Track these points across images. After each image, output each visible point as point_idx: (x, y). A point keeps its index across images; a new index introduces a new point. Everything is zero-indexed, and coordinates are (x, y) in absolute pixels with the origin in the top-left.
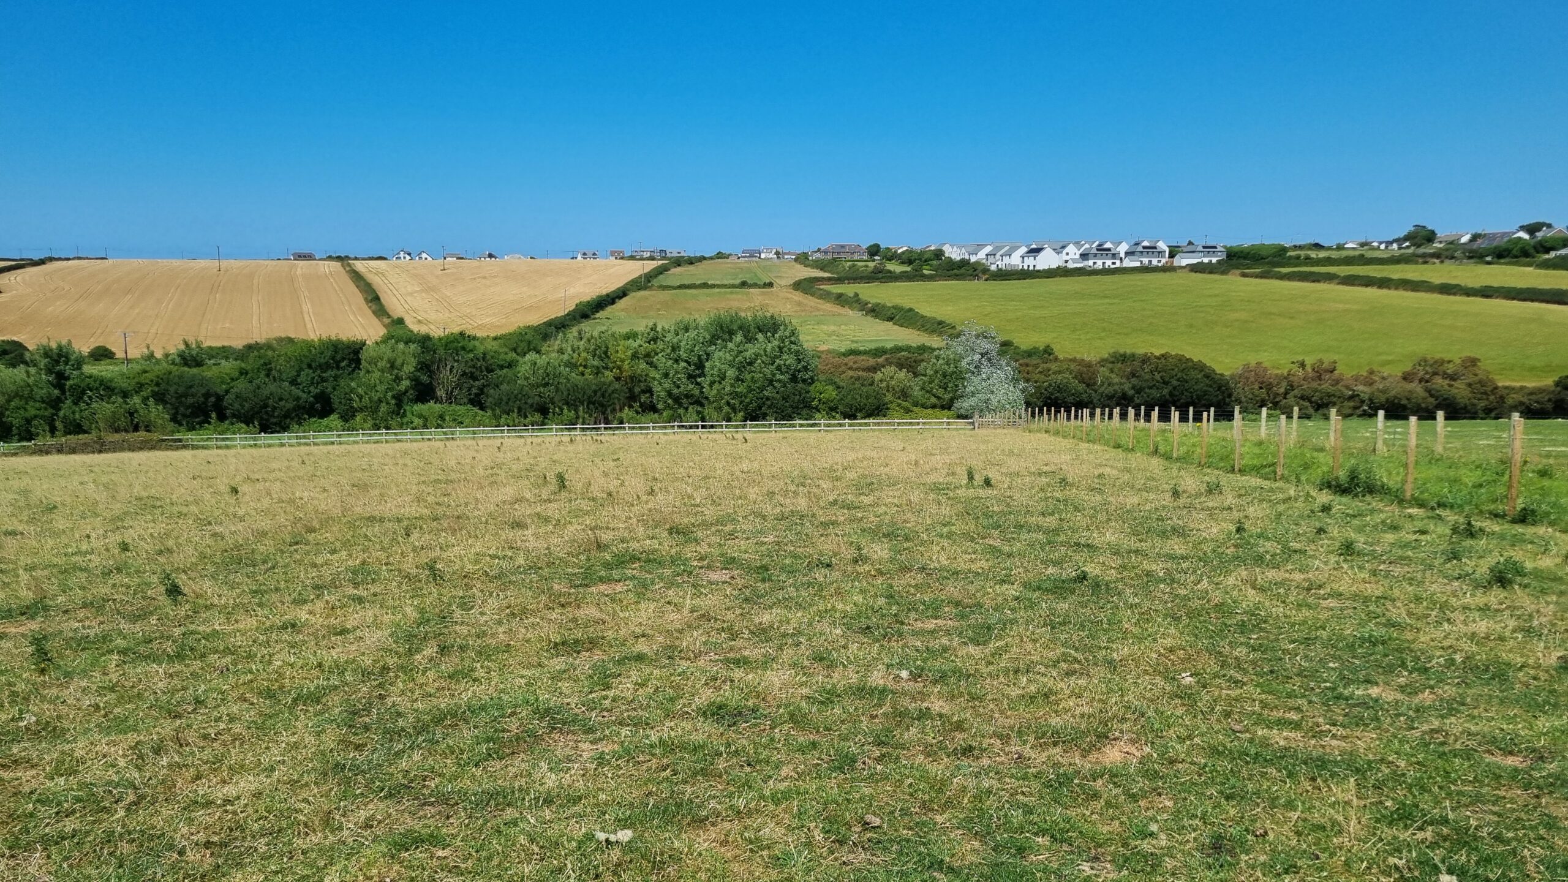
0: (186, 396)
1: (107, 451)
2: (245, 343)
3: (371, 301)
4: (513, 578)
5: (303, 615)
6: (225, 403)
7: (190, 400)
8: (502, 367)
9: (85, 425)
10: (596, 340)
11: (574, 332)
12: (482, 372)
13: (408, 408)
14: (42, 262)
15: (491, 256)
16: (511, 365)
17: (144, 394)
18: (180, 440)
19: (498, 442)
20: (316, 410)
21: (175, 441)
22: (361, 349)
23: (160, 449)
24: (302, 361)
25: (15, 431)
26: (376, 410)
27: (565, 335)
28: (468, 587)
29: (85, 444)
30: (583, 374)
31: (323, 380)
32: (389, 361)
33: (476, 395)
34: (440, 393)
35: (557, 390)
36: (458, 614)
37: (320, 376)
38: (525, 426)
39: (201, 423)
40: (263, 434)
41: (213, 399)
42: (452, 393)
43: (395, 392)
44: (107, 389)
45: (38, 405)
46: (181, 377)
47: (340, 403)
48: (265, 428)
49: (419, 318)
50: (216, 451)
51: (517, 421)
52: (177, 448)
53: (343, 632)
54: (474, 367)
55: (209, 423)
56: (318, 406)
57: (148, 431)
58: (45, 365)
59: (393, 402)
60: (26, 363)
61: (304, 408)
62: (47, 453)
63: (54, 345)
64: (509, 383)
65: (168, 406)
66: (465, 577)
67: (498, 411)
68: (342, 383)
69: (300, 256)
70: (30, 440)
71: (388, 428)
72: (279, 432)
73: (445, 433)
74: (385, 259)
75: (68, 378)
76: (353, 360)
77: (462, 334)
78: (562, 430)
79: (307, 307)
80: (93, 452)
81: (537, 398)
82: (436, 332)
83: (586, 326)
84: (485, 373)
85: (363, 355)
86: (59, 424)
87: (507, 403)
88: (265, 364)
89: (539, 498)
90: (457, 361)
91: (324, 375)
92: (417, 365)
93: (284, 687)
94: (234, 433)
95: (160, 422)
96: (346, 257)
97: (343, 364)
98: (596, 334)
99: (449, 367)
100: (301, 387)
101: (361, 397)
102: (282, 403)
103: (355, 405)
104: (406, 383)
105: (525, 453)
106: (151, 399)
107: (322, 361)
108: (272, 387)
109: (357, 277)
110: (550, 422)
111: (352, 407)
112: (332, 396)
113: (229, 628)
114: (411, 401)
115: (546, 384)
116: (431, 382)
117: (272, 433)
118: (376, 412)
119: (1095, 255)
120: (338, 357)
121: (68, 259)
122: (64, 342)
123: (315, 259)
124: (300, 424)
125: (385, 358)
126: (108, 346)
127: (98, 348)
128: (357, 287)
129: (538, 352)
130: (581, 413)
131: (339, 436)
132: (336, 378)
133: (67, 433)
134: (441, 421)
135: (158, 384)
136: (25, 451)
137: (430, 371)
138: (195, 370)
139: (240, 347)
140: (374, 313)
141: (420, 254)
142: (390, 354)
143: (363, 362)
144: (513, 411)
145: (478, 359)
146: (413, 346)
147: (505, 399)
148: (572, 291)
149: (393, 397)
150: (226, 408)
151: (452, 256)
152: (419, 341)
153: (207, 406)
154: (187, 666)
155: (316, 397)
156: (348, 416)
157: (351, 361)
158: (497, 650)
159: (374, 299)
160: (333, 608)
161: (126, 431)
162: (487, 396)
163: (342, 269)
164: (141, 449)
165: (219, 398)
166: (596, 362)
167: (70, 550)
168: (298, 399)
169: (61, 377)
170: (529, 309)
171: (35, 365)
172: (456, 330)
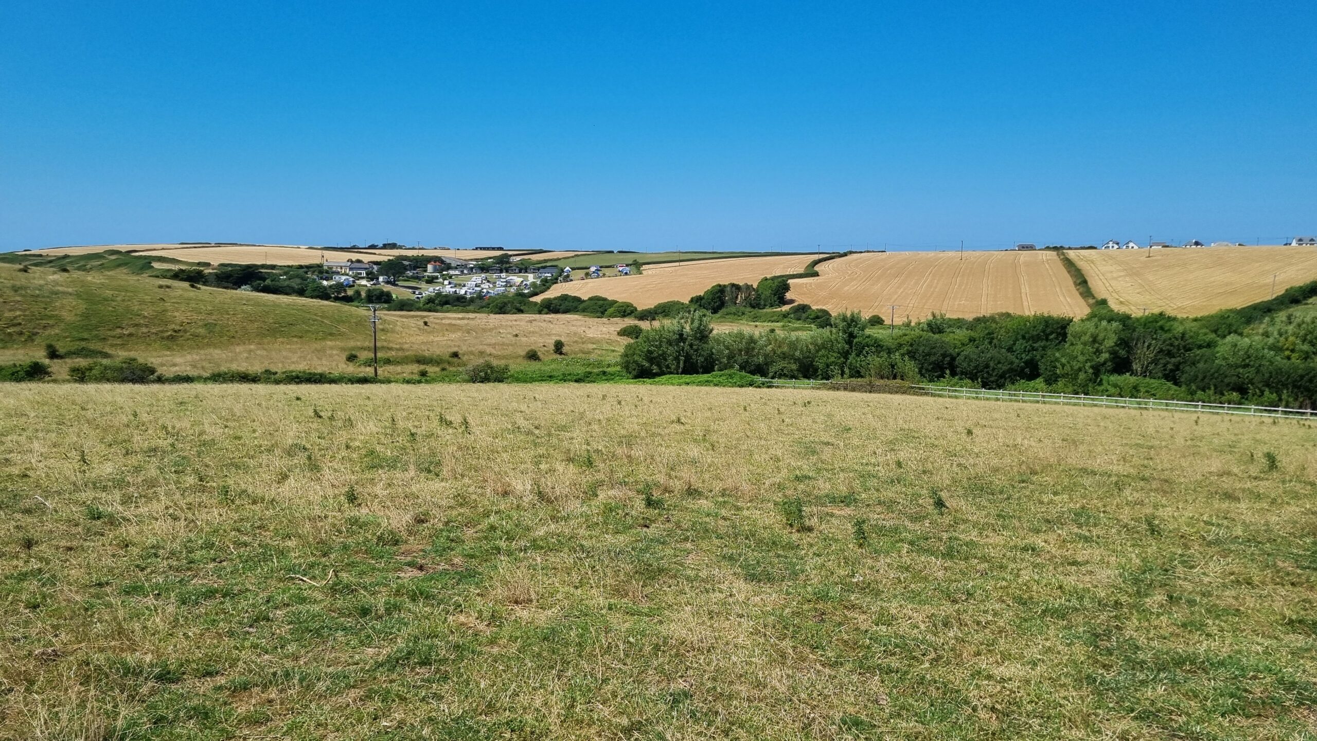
0: (929, 354)
1: (875, 392)
2: (974, 316)
3: (1080, 284)
4: (1233, 547)
5: (1039, 542)
6: (957, 363)
7: (933, 359)
8: (1200, 347)
9: (863, 371)
10: (1308, 325)
11: (1282, 316)
12: (1179, 350)
13: (1104, 377)
14: (845, 255)
15: (1197, 244)
16: (1209, 345)
17: (902, 351)
18: (923, 389)
19: (1194, 417)
20: (1026, 374)
21: (920, 388)
22: (1068, 324)
23: (909, 394)
24: (1018, 334)
25: (820, 372)
26: (1076, 378)
27: (1272, 319)
28: (1186, 547)
29: (861, 385)
30: (1289, 358)
31: (1033, 349)
32: (1092, 336)
33: (1171, 370)
34: (1136, 366)
35: (1258, 372)
36: (1180, 570)
37: (1031, 346)
38: (1221, 403)
39: (938, 377)
40: (983, 390)
41: (948, 359)
42: (1147, 367)
43: (1094, 363)
44: (878, 346)
45: (835, 355)
46: (928, 340)
47: (1046, 369)
48: (985, 385)
49: (1121, 299)
50: (947, 400)
51: (1212, 398)
52: (921, 395)
53: (1074, 563)
54: (1171, 345)
55: (944, 377)
56: (1027, 370)
57: (903, 380)
58: (843, 327)
59: (1091, 371)
60: (831, 326)
61: (1016, 370)
62: (838, 389)
63: (849, 314)
64: (1206, 361)
65: (917, 362)
66: (1182, 537)
67: (1194, 387)
68: (1049, 352)
69: (1023, 247)
70: (827, 379)
71: (1086, 394)
72: (995, 389)
73: (1139, 403)
74: (1095, 248)
75: (855, 337)
76: (1060, 333)
77: (1161, 314)
78: (1261, 411)
79: (1025, 289)
80: (866, 392)
81: (1234, 378)
82: (1136, 313)
83: (1298, 312)
84: (1182, 351)
85: (1070, 330)
86: (847, 370)
87: (1202, 380)
88: (989, 334)
89: (1247, 475)
90: (1156, 339)
91: (1035, 345)
92: (1117, 341)
93: (1033, 598)
94: (961, 386)
95: (911, 373)
96: (1061, 247)
97: (1052, 337)
98: (1308, 319)
99: (1146, 344)
100: (1015, 354)
101: (1063, 366)
102: (1000, 366)
103: (1058, 372)
104: (1105, 356)
105: (1225, 429)
106: (907, 357)
107: (1035, 333)
108: (993, 352)
109: (1069, 264)
110: (1246, 402)
111: (1056, 374)
112: (1039, 363)
113: (982, 542)
114: (1108, 372)
115: (1247, 366)
116: (1128, 357)
117: (989, 389)
118: (1076, 379)
120: (1048, 331)
121: (861, 252)
122: (856, 311)
123: (1035, 250)
124: (1013, 383)
125: (1089, 334)
126: (881, 316)
127: (874, 316)
128: (1069, 272)
129: (1241, 334)
130: (1284, 397)
131: (1043, 396)
132: (1044, 348)
133: (851, 376)
134: (1134, 392)
135: (911, 345)
136: (825, 387)
137: (1129, 347)
138: (937, 336)
139: (971, 319)
140: (1081, 294)
141: (1128, 243)
142: (1092, 330)
143: (1069, 335)
144: (1209, 388)
145: (1177, 339)
146: (1115, 324)
147: (1200, 376)
148: (1281, 277)
149: (1092, 367)
150: (957, 367)
151: (1157, 244)
152: (1120, 321)
153: (944, 364)
154: (956, 563)
155: (1026, 363)
156: (1051, 381)
157: (1059, 334)
158: (1226, 611)
159: (1082, 283)
160: (1064, 541)
161: (888, 378)
162: (1183, 372)
163: (1056, 258)
164: (897, 392)
165: (953, 359)
166: (1306, 347)
167: (864, 461)
168: (1012, 363)
169: (852, 336)
170: (1233, 293)
171: (836, 327)
172: (1156, 311)
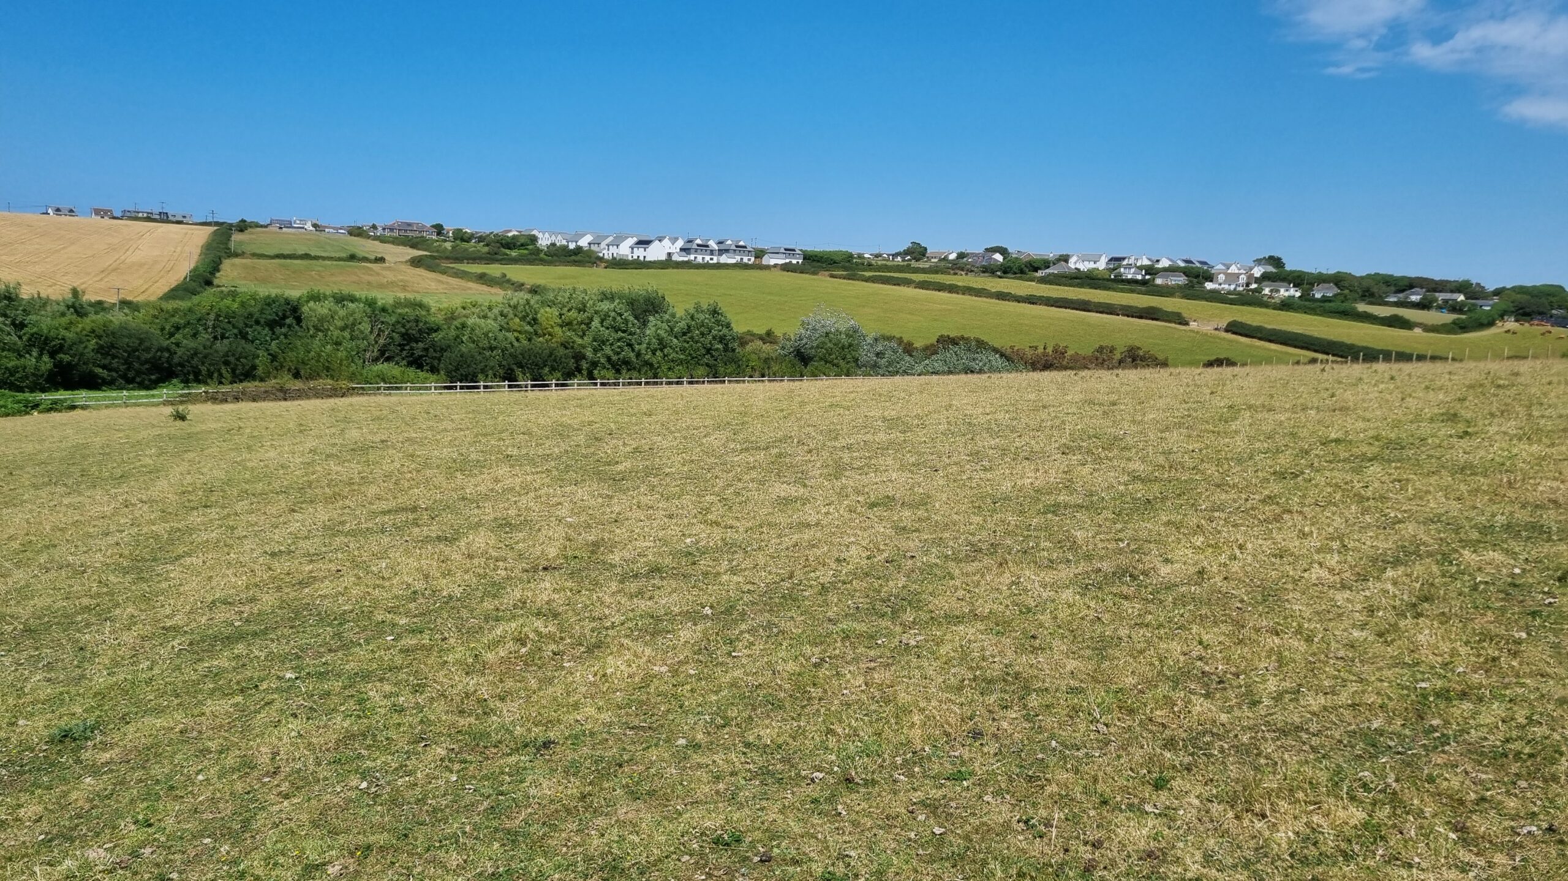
6: (177, 360)
8: (431, 331)
16: (440, 328)
29: (266, 392)
30: (518, 339)
31: (276, 337)
32: (341, 320)
35: (505, 353)
64: (456, 346)
81: (496, 361)
90: (384, 322)
97: (288, 321)
99: (376, 328)
100: (254, 344)
107: (270, 317)
108: (226, 343)
119: (696, 250)
120: (280, 315)
125: (336, 317)
143: (304, 320)
147: (468, 361)
150: (180, 365)
157: (294, 318)
166: (529, 329)
168: (257, 356)
